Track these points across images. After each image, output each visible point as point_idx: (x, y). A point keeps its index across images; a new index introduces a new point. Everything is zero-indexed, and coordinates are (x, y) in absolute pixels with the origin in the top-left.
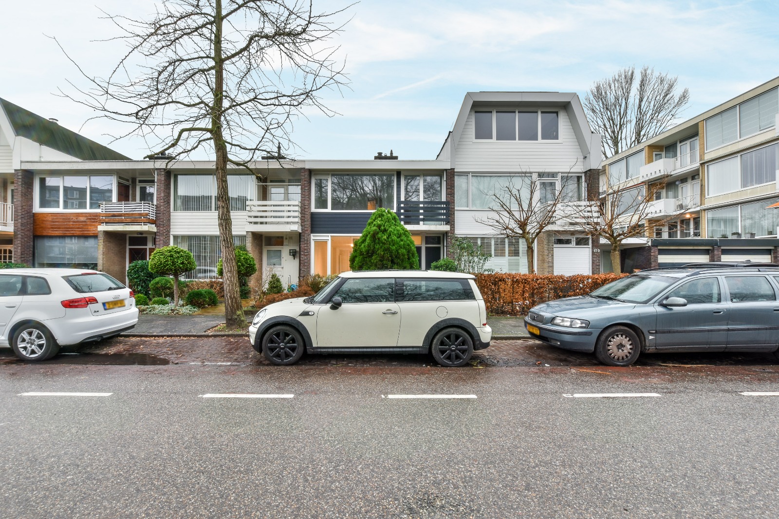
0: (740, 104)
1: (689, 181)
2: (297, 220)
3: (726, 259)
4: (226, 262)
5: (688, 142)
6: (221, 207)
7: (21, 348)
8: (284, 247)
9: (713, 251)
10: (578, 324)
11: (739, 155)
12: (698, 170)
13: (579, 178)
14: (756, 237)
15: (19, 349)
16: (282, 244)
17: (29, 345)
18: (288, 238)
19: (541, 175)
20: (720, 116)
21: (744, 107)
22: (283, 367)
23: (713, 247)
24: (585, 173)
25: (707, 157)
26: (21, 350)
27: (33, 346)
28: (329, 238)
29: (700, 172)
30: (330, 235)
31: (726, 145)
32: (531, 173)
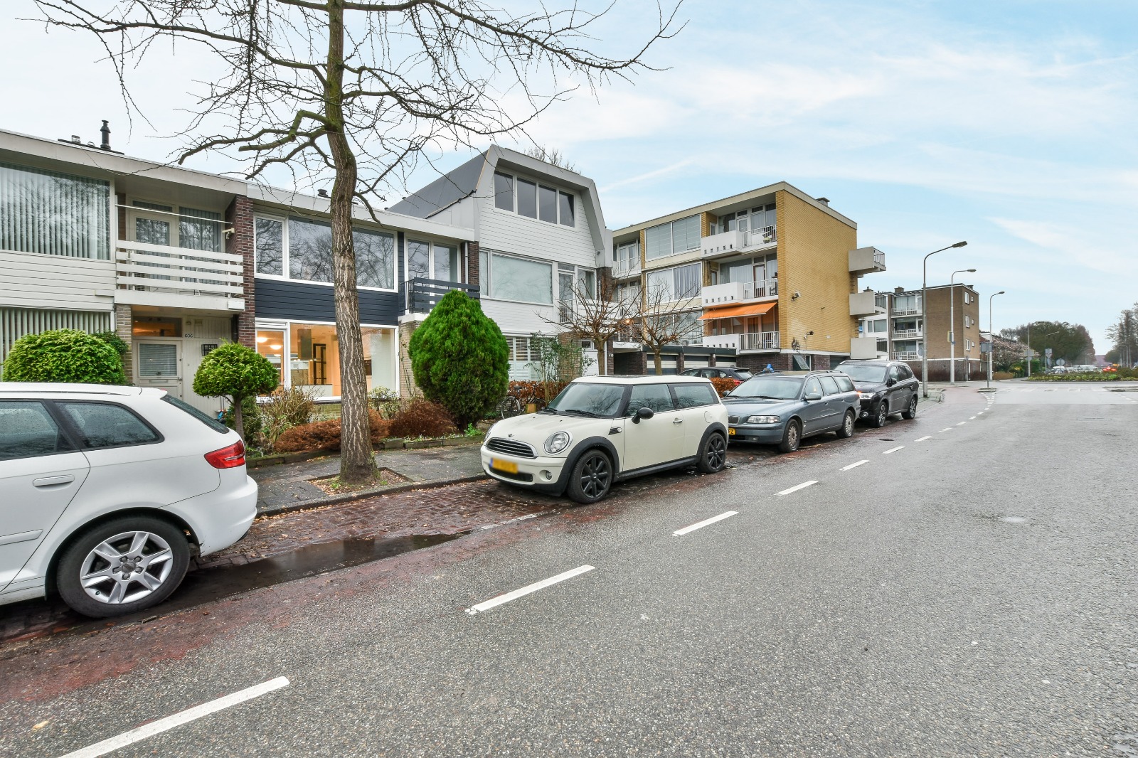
0: (674, 222)
1: (629, 287)
2: (240, 290)
3: (688, 365)
4: (355, 367)
5: (627, 247)
6: (346, 268)
7: (92, 587)
8: (183, 338)
9: (679, 357)
10: (772, 420)
11: (673, 268)
12: (640, 277)
13: (589, 274)
14: (689, 345)
15: (87, 590)
16: (178, 333)
17: (121, 574)
18: (193, 321)
19: (561, 265)
20: (657, 228)
21: (677, 225)
22: (599, 504)
23: (679, 353)
24: (598, 270)
25: (648, 266)
26: (92, 592)
27: (133, 574)
28: (288, 327)
29: (642, 279)
30: (289, 321)
31: (662, 257)
32: (551, 261)
